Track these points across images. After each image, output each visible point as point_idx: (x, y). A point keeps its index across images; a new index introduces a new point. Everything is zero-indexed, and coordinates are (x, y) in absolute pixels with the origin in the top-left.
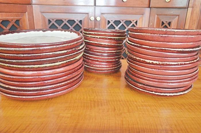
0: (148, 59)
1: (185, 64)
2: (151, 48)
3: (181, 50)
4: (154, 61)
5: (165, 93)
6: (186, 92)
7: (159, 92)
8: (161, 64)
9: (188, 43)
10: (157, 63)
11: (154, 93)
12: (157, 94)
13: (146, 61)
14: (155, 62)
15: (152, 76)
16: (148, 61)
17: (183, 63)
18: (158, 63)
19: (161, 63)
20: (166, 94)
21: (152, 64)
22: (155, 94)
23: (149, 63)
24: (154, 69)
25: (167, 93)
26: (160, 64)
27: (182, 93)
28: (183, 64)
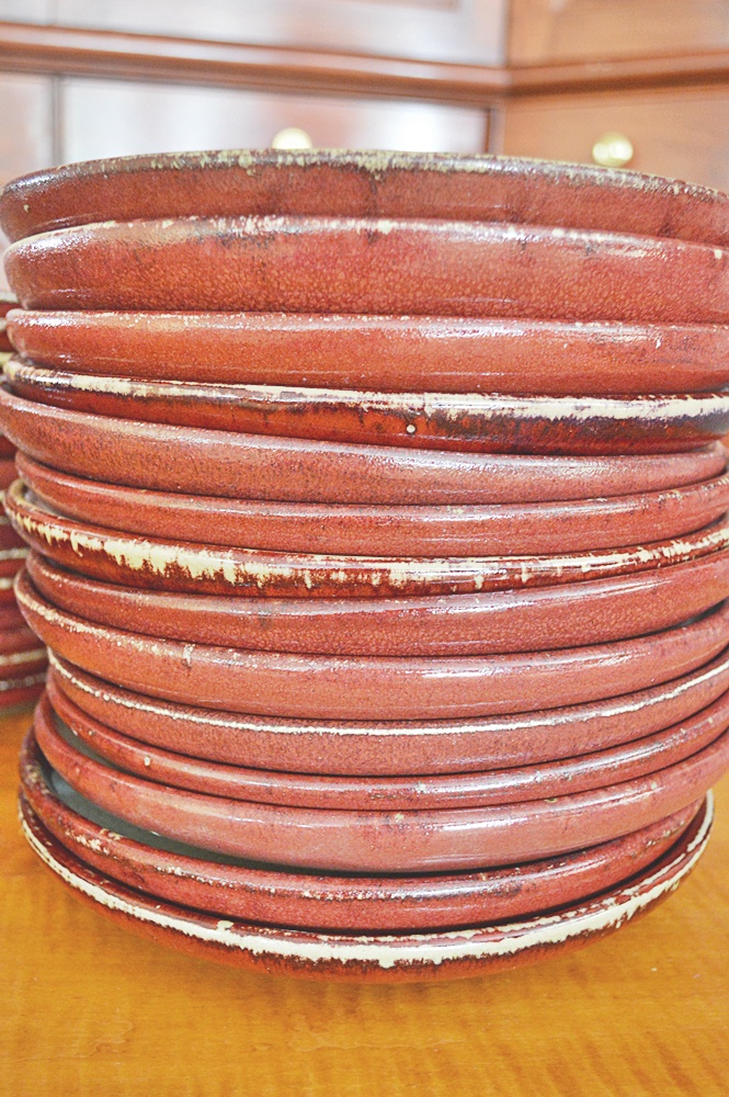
0: (130, 534)
1: (543, 582)
2: (143, 389)
3: (477, 404)
4: (196, 543)
5: (349, 933)
6: (609, 913)
7: (284, 919)
8: (267, 584)
9: (557, 328)
10: (220, 575)
11: (222, 933)
12: (258, 943)
13: (117, 547)
14: (199, 562)
15: (197, 731)
16: (133, 553)
17: (527, 568)
18: (230, 577)
19: (261, 569)
20: (362, 951)
21: (178, 582)
22: (236, 948)
23: (145, 580)
24: (201, 643)
25: (375, 933)
26: (252, 579)
27: (554, 930)
28: (525, 578)
